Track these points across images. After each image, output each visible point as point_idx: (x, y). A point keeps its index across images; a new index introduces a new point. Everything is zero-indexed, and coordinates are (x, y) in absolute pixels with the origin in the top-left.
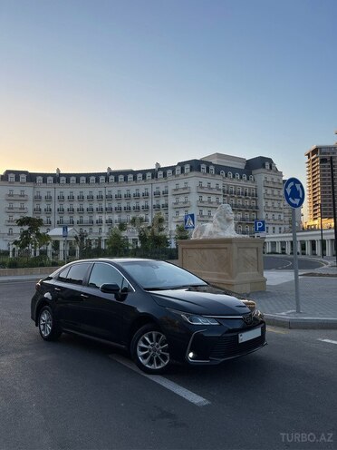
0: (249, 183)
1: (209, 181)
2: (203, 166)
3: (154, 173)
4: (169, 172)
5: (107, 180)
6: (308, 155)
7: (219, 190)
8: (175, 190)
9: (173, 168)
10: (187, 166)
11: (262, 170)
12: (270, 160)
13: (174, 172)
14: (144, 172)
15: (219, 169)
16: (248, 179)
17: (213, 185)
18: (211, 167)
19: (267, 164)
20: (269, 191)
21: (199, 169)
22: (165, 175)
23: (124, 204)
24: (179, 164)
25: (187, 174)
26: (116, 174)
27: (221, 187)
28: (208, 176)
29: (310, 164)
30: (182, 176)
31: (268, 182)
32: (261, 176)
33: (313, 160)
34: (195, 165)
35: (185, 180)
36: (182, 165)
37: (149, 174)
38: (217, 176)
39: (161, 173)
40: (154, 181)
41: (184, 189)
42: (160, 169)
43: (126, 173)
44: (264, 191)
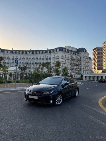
0: (78, 56)
1: (66, 55)
2: (64, 50)
3: (46, 51)
4: (52, 51)
5: (30, 53)
6: (93, 50)
7: (69, 58)
8: (54, 57)
9: (53, 50)
10: (58, 49)
11: (83, 52)
12: (85, 49)
13: (53, 51)
14: (43, 51)
15: (69, 51)
16: (78, 55)
17: (67, 56)
18: (66, 50)
19: (84, 50)
20: (85, 60)
21: (62, 50)
22: (50, 52)
23: (35, 62)
24: (55, 48)
25: (58, 52)
26: (33, 51)
27: (69, 57)
28: (65, 53)
29: (94, 53)
30: (56, 52)
31: (84, 56)
32: (82, 54)
33: (95, 51)
34: (61, 49)
35: (57, 54)
36: (56, 49)
37: (45, 52)
38: (68, 53)
39: (49, 51)
40: (46, 54)
41: (57, 57)
42: (48, 50)
43: (36, 51)
44: (83, 59)
